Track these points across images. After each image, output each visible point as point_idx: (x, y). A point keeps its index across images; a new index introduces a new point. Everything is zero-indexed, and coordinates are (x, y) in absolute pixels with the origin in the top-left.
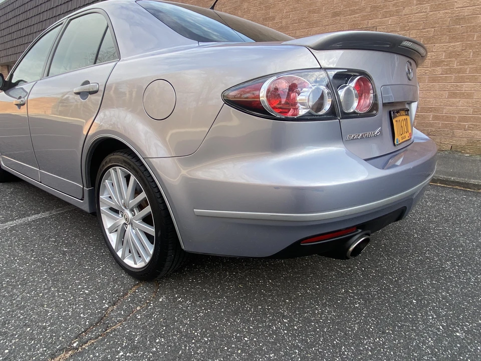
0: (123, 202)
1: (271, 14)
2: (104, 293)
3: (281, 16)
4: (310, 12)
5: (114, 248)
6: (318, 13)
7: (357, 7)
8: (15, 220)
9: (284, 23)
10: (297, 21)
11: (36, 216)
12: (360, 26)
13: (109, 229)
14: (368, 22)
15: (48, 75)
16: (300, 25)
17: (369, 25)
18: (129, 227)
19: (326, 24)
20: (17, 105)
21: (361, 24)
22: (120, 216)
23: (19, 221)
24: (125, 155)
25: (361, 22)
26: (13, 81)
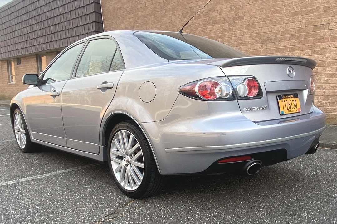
0: (125, 152)
1: (240, 14)
2: (114, 203)
3: (249, 16)
4: (273, 12)
5: (119, 181)
6: (279, 13)
7: (312, 8)
8: (48, 173)
9: (251, 22)
10: (262, 20)
11: (61, 171)
12: (315, 23)
13: (115, 170)
14: (322, 20)
15: (75, 77)
16: (265, 23)
17: (323, 23)
18: (129, 166)
19: (287, 22)
20: (52, 96)
21: (316, 21)
22: (123, 160)
23: (51, 174)
24: (128, 123)
25: (316, 20)
26: (44, 79)
